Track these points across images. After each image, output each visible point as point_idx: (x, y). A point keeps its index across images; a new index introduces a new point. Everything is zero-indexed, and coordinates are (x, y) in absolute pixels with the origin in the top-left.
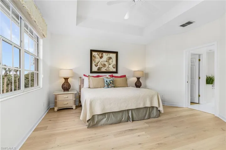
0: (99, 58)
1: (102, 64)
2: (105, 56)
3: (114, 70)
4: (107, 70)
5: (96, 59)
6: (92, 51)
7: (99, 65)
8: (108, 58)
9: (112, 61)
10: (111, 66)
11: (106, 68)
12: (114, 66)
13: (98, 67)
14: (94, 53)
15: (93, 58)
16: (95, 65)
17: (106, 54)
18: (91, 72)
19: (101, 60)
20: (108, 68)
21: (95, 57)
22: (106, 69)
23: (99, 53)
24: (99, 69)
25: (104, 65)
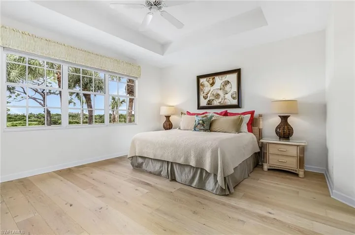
0: (209, 86)
1: (213, 95)
2: (219, 81)
3: (235, 102)
4: (222, 102)
5: (204, 88)
6: (199, 78)
7: (208, 98)
8: (223, 84)
9: (231, 88)
10: (228, 96)
11: (220, 100)
12: (234, 96)
13: (208, 99)
14: (202, 80)
15: (201, 87)
16: (204, 97)
17: (220, 77)
18: (199, 108)
19: (212, 89)
20: (223, 100)
21: (203, 85)
22: (220, 102)
23: (208, 78)
24: (210, 102)
25: (218, 96)
